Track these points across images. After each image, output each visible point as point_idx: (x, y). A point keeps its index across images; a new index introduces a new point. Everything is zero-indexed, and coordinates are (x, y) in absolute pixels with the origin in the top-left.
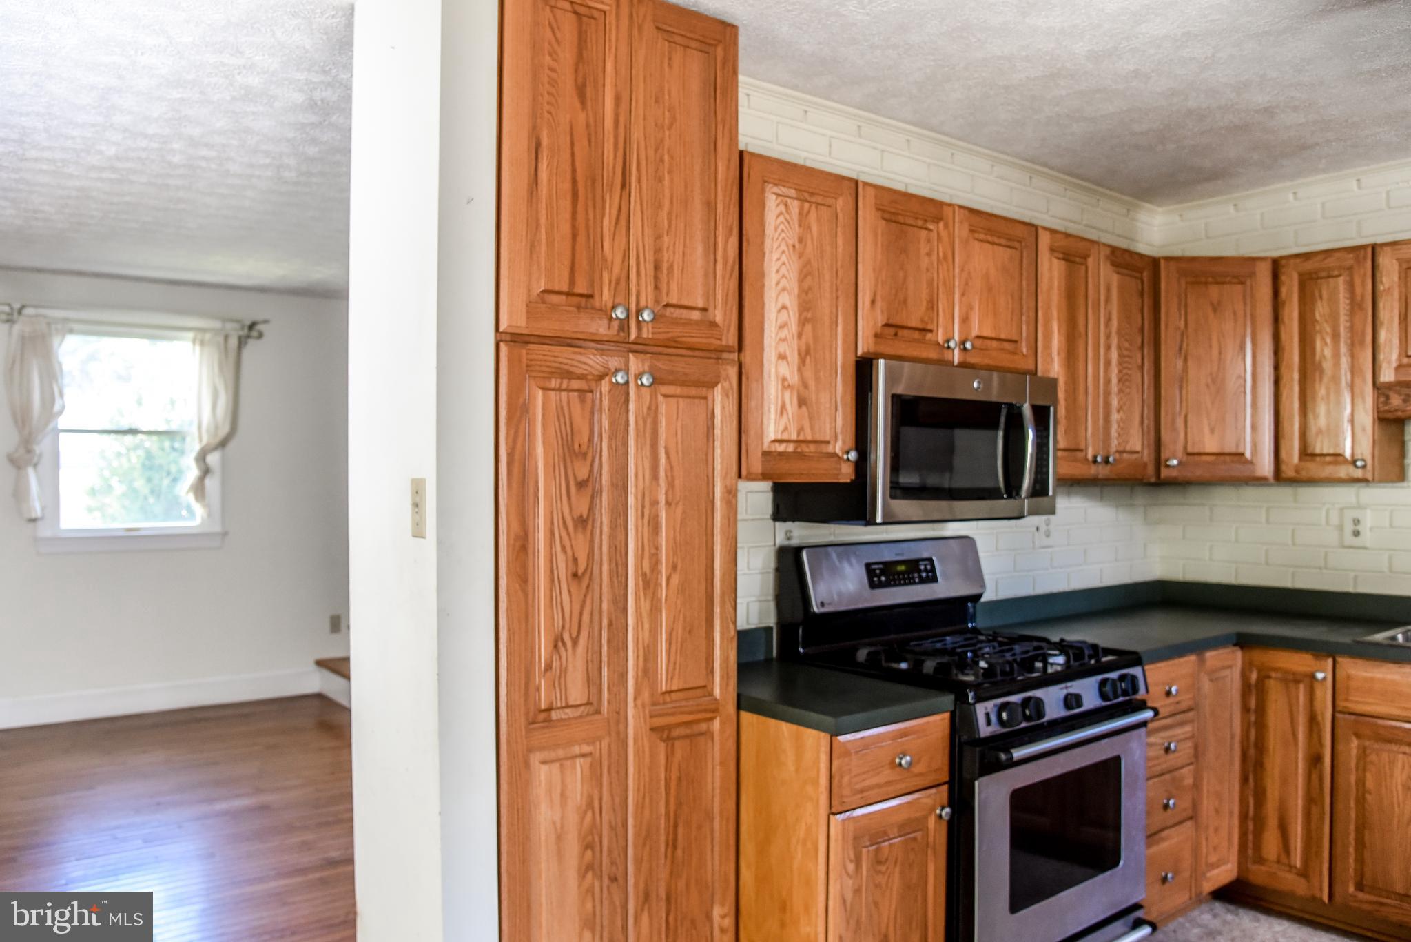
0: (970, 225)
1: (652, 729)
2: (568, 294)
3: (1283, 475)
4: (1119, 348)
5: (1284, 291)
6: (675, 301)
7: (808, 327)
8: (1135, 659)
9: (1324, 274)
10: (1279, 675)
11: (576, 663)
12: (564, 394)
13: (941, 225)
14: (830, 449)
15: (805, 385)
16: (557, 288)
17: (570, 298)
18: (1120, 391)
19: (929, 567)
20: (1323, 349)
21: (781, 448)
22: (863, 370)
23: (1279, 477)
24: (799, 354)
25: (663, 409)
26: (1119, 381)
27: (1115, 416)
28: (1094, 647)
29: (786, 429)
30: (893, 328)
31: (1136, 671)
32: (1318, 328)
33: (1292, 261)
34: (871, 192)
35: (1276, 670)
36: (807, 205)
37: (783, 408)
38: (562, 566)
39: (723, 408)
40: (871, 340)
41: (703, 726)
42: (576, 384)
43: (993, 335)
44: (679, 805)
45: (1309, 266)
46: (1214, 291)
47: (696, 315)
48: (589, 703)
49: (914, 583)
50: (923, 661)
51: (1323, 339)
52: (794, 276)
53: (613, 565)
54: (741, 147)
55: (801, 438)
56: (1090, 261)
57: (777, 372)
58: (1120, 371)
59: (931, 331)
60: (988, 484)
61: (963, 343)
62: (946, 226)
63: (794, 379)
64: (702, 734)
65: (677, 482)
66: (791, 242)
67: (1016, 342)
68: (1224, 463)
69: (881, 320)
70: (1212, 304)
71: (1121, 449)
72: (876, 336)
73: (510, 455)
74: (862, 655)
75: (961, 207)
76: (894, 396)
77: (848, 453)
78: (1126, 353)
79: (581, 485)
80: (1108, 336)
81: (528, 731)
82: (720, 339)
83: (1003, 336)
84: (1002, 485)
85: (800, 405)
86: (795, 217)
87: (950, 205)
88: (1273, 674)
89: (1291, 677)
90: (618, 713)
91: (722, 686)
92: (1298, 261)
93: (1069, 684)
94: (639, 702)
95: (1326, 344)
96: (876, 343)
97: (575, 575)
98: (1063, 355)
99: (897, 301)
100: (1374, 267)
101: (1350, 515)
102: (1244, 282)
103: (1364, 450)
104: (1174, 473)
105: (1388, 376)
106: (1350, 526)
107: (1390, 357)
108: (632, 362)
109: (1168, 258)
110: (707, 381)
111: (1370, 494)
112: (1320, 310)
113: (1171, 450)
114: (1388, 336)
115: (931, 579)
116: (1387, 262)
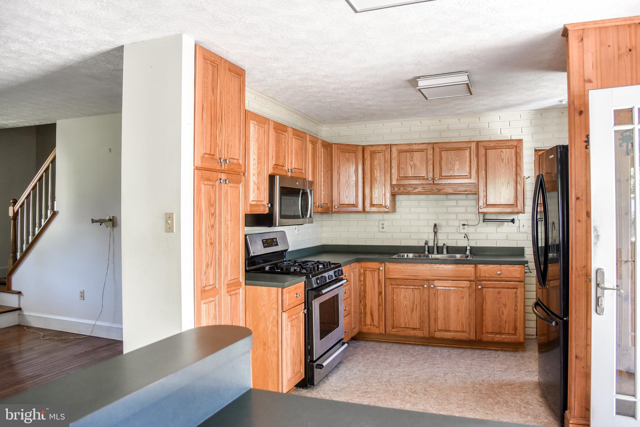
0: (293, 133)
1: (227, 292)
2: (209, 154)
3: (366, 211)
4: (323, 171)
5: (366, 156)
6: (232, 157)
7: (259, 165)
8: (340, 266)
9: (377, 152)
10: (369, 270)
11: (211, 271)
12: (209, 186)
13: (287, 133)
14: (263, 203)
15: (259, 183)
16: (207, 153)
17: (209, 155)
18: (324, 185)
19: (276, 241)
20: (377, 174)
21: (253, 203)
22: (272, 178)
23: (364, 211)
24: (257, 173)
25: (229, 191)
26: (324, 181)
27: (323, 193)
28: (330, 262)
29: (255, 197)
30: (276, 166)
31: (340, 268)
32: (375, 167)
33: (368, 147)
34: (272, 123)
35: (368, 268)
36: (259, 127)
37: (254, 191)
38: (208, 240)
39: (242, 190)
40: (272, 169)
41: (237, 291)
42: (211, 183)
43: (297, 168)
44: (233, 316)
45: (373, 149)
46: (347, 154)
47: (236, 161)
48: (214, 284)
49: (273, 246)
50: (290, 268)
51: (377, 171)
52: (256, 149)
53: (219, 240)
54: (246, 109)
55: (258, 200)
56: (317, 144)
57: (253, 179)
58: (324, 179)
59: (284, 166)
60: (296, 214)
61: (292, 170)
62: (288, 134)
63: (256, 182)
64: (238, 293)
65: (232, 214)
66: (256, 139)
67: (302, 170)
68: (350, 207)
69: (274, 163)
70: (347, 159)
71: (324, 203)
72: (273, 168)
73: (197, 206)
74: (267, 268)
75: (291, 128)
76: (281, 187)
77: (268, 204)
78: (325, 173)
79: (212, 215)
80: (321, 168)
81: (201, 293)
82: (241, 169)
83: (299, 168)
84: (301, 214)
85: (258, 190)
86: (257, 131)
87: (289, 127)
88: (368, 270)
89: (373, 270)
90: (220, 287)
91: (242, 279)
92: (370, 147)
93: (328, 272)
94: (224, 283)
95: (378, 172)
96: (273, 170)
97: (211, 243)
98: (312, 173)
99: (278, 157)
100: (391, 151)
101: (381, 222)
102: (355, 152)
103: (388, 203)
104: (336, 210)
105: (394, 182)
106: (381, 226)
107: (395, 177)
108: (223, 176)
109: (335, 144)
110: (239, 182)
111: (386, 216)
112: (376, 162)
113: (335, 203)
114: (394, 171)
115: (277, 245)
116: (394, 150)
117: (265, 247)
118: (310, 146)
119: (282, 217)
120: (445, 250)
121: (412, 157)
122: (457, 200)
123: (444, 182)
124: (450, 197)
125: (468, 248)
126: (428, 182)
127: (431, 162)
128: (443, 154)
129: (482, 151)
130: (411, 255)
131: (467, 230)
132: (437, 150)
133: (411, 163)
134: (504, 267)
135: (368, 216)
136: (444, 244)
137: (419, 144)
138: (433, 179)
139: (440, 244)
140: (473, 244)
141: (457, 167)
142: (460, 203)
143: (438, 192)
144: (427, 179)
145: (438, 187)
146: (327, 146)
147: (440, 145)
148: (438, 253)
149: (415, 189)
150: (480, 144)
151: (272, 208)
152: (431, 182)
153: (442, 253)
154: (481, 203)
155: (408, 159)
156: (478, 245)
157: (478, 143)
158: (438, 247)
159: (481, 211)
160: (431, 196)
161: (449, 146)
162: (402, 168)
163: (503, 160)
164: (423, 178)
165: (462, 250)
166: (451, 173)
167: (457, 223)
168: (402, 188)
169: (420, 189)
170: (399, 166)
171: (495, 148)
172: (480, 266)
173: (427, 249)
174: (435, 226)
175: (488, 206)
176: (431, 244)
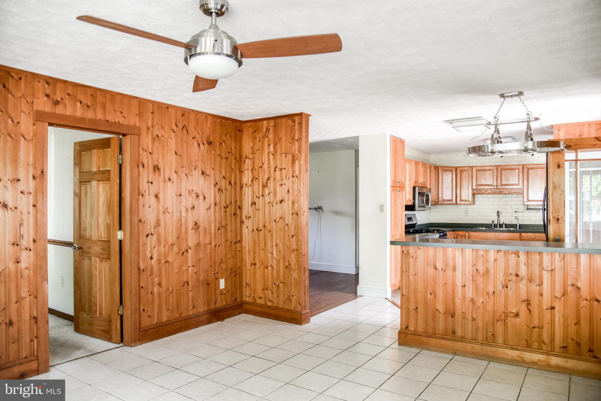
0: (422, 165)
2: (394, 180)
5: (457, 172)
6: (401, 180)
7: (410, 183)
8: (445, 232)
9: (464, 170)
13: (419, 165)
14: (411, 200)
15: (409, 191)
18: (434, 189)
19: (412, 218)
20: (464, 183)
21: (408, 200)
22: (414, 188)
23: (456, 203)
24: (409, 186)
25: (400, 195)
27: (434, 193)
28: (440, 230)
29: (408, 197)
30: (415, 182)
32: (463, 179)
33: (459, 168)
34: (414, 161)
35: (459, 235)
36: (409, 164)
37: (408, 195)
38: (394, 216)
39: (404, 195)
40: (414, 184)
42: (395, 192)
43: (424, 182)
45: (462, 169)
46: (447, 172)
47: (402, 182)
48: (395, 234)
49: (411, 221)
51: (464, 181)
52: (409, 175)
53: (397, 216)
54: (405, 157)
56: (432, 167)
57: (408, 189)
58: (435, 186)
59: (418, 181)
61: (422, 183)
65: (401, 206)
66: (408, 170)
68: (448, 201)
69: (415, 180)
70: (447, 174)
71: (435, 199)
73: (391, 202)
74: (411, 231)
76: (418, 192)
77: (413, 200)
78: (435, 183)
79: (395, 205)
80: (433, 180)
82: (404, 185)
86: (409, 166)
87: (420, 162)
89: (462, 235)
90: (397, 236)
98: (430, 184)
99: (416, 178)
100: (472, 170)
101: (466, 210)
102: (451, 171)
103: (470, 200)
104: (441, 203)
105: (474, 187)
106: (466, 212)
107: (474, 185)
108: (398, 189)
109: (440, 167)
110: (403, 191)
111: (469, 206)
112: (463, 176)
113: (440, 199)
114: (474, 181)
115: (413, 221)
116: (474, 169)
117: (408, 221)
118: (429, 170)
119: (419, 206)
120: (504, 226)
121: (485, 174)
122: (512, 197)
123: (503, 187)
124: (507, 195)
125: (518, 225)
126: (494, 187)
127: (495, 176)
128: (503, 172)
129: (526, 170)
130: (484, 229)
131: (517, 214)
132: (499, 170)
133: (484, 177)
134: (536, 234)
135: (458, 206)
136: (503, 223)
137: (489, 166)
138: (497, 186)
139: (501, 223)
140: (521, 223)
141: (511, 179)
142: (514, 199)
143: (500, 193)
144: (493, 186)
145: (500, 190)
146: (437, 168)
147: (501, 167)
148: (500, 227)
149: (486, 191)
150: (524, 166)
151: (414, 203)
152: (496, 187)
153: (502, 227)
154: (525, 200)
155: (482, 175)
156: (524, 224)
157: (523, 165)
158: (500, 225)
159: (525, 203)
160: (496, 195)
161: (506, 167)
162: (479, 180)
163: (538, 175)
164: (491, 185)
165: (515, 226)
166: (508, 183)
167: (511, 211)
168: (479, 191)
169: (489, 191)
170: (477, 179)
171: (533, 168)
172: (523, 234)
173: (493, 225)
174: (498, 212)
175: (528, 201)
176: (496, 222)
